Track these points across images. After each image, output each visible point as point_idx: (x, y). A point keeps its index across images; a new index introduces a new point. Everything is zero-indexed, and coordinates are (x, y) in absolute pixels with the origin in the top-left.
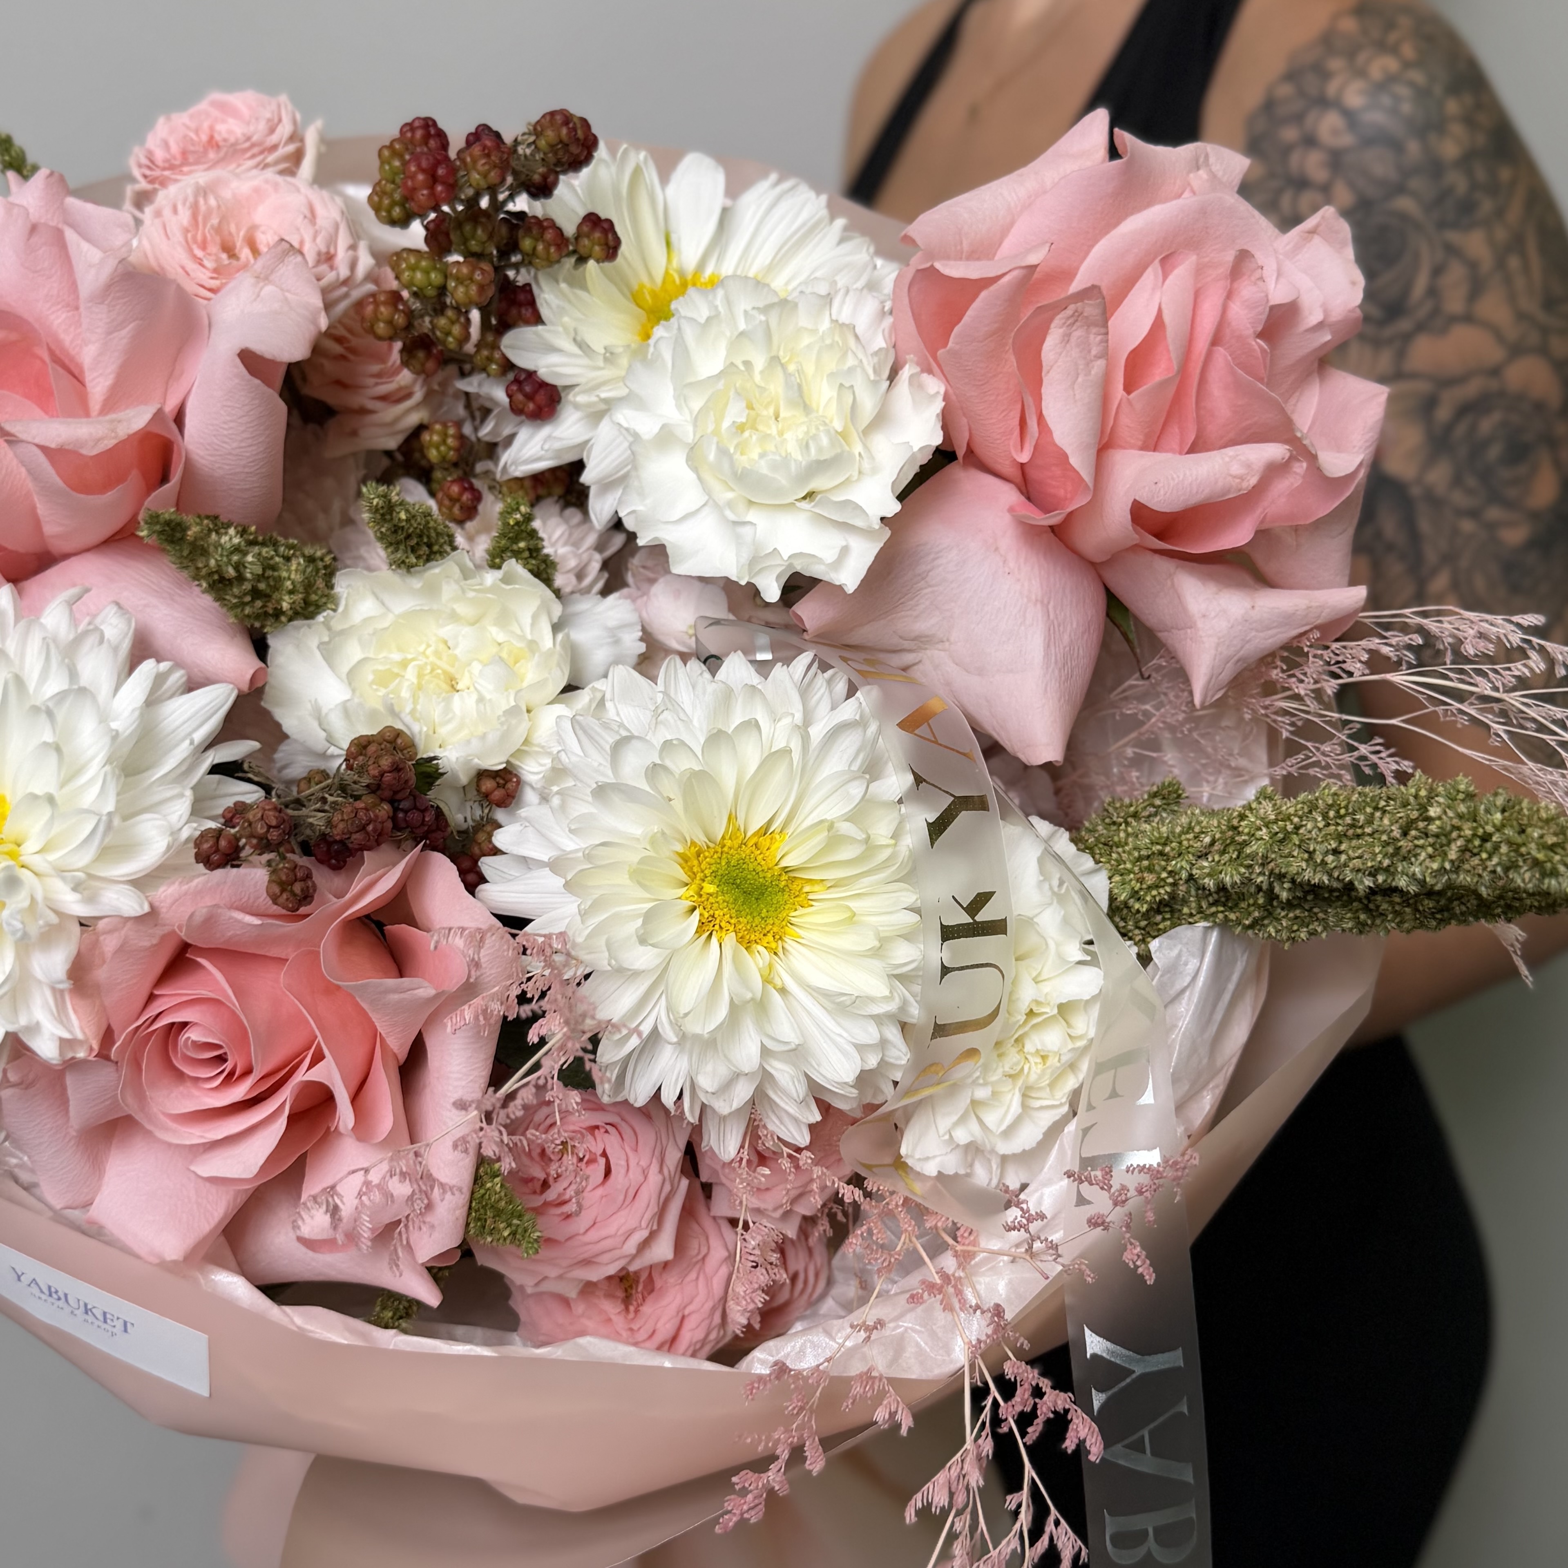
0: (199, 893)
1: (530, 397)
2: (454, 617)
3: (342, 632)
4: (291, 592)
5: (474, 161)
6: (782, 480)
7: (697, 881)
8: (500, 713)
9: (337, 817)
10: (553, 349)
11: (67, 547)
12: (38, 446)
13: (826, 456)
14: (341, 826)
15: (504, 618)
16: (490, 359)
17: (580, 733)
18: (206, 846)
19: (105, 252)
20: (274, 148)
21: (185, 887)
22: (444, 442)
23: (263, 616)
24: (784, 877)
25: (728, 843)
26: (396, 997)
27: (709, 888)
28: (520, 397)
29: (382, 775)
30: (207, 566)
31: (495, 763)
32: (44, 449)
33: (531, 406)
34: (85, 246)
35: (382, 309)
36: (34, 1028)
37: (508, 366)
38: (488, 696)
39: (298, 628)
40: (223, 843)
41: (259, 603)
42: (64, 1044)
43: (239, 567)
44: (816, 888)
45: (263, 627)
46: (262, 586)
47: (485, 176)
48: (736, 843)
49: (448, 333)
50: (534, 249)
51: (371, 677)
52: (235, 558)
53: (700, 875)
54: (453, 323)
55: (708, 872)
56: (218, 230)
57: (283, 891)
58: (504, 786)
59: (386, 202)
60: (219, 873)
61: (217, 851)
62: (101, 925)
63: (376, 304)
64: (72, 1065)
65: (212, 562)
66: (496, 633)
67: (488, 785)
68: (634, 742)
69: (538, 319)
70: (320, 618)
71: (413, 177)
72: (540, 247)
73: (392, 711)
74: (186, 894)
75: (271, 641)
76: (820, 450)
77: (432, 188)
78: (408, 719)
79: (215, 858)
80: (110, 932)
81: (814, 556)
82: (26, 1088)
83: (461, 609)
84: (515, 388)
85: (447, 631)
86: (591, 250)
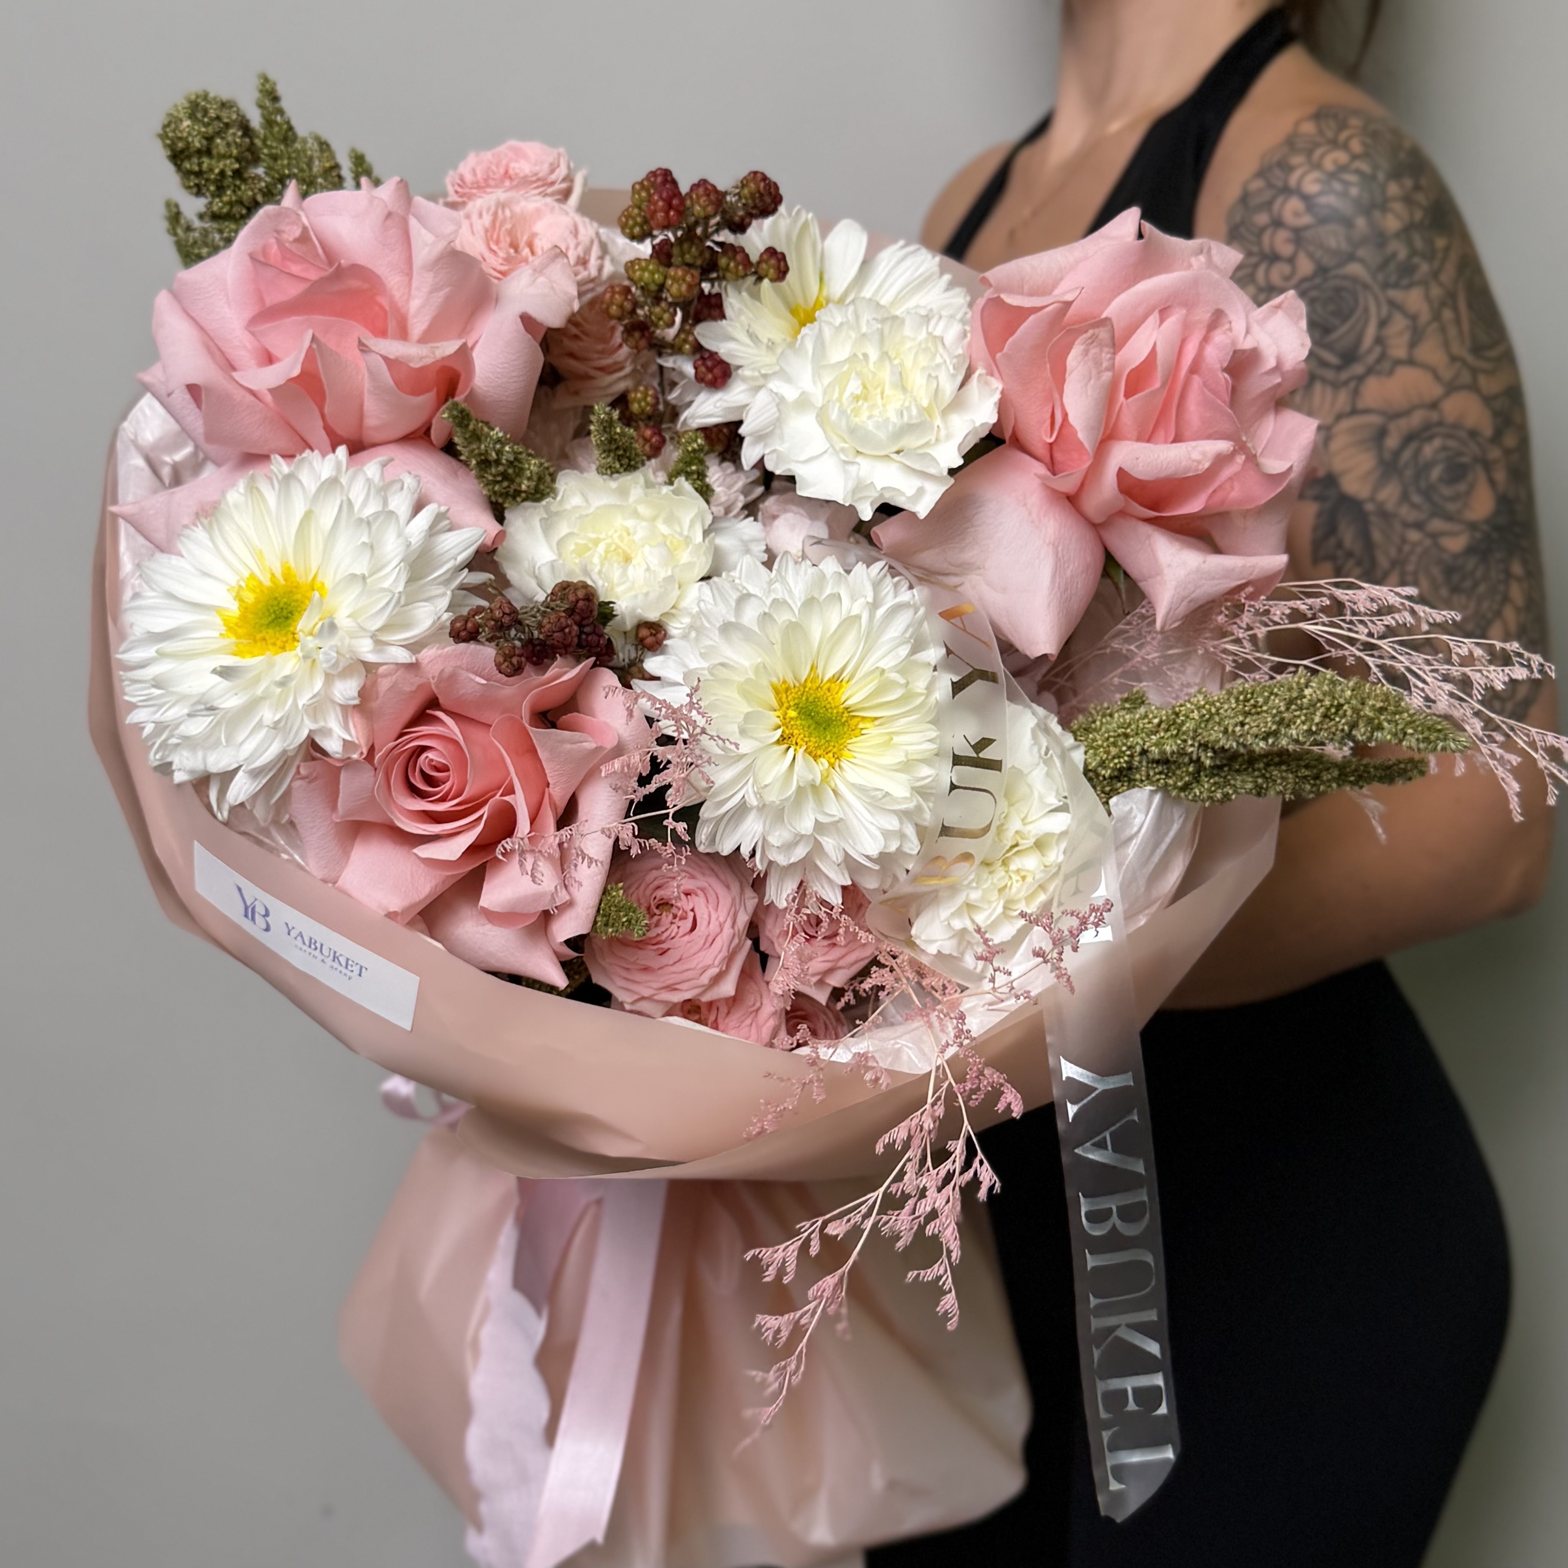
0: (447, 657)
1: (710, 370)
2: (636, 514)
3: (557, 514)
4: (529, 479)
5: (698, 197)
6: (882, 435)
7: (784, 708)
8: (660, 579)
9: (545, 621)
10: (732, 339)
11: (377, 437)
12: (381, 355)
13: (914, 421)
14: (548, 626)
15: (671, 520)
16: (685, 341)
17: (716, 592)
18: (458, 625)
19: (437, 236)
20: (553, 183)
21: (440, 652)
22: (645, 399)
23: (506, 495)
24: (846, 715)
25: (809, 685)
26: (568, 746)
27: (792, 713)
28: (703, 369)
29: (577, 601)
30: (479, 448)
31: (652, 616)
32: (386, 359)
33: (710, 376)
34: (423, 231)
35: (617, 296)
36: (327, 732)
37: (698, 348)
38: (652, 568)
39: (526, 509)
40: (469, 625)
41: (505, 484)
42: (346, 744)
43: (499, 453)
44: (868, 725)
45: (504, 502)
46: (510, 471)
47: (704, 208)
48: (815, 686)
49: (660, 319)
50: (728, 265)
51: (572, 547)
52: (498, 446)
53: (786, 705)
54: (665, 311)
55: (792, 703)
56: (509, 232)
57: (505, 661)
58: (655, 635)
59: (631, 222)
60: (463, 645)
61: (465, 629)
62: (382, 670)
63: (613, 293)
64: (348, 763)
65: (483, 447)
66: (663, 528)
67: (644, 632)
68: (753, 599)
69: (723, 317)
70: (544, 503)
71: (655, 203)
72: (732, 265)
73: (586, 572)
74: (440, 656)
75: (507, 514)
76: (910, 417)
77: (667, 213)
78: (595, 576)
79: (463, 634)
80: (385, 676)
81: (899, 490)
82: (310, 782)
83: (642, 509)
84: (700, 363)
85: (630, 523)
86: (767, 272)
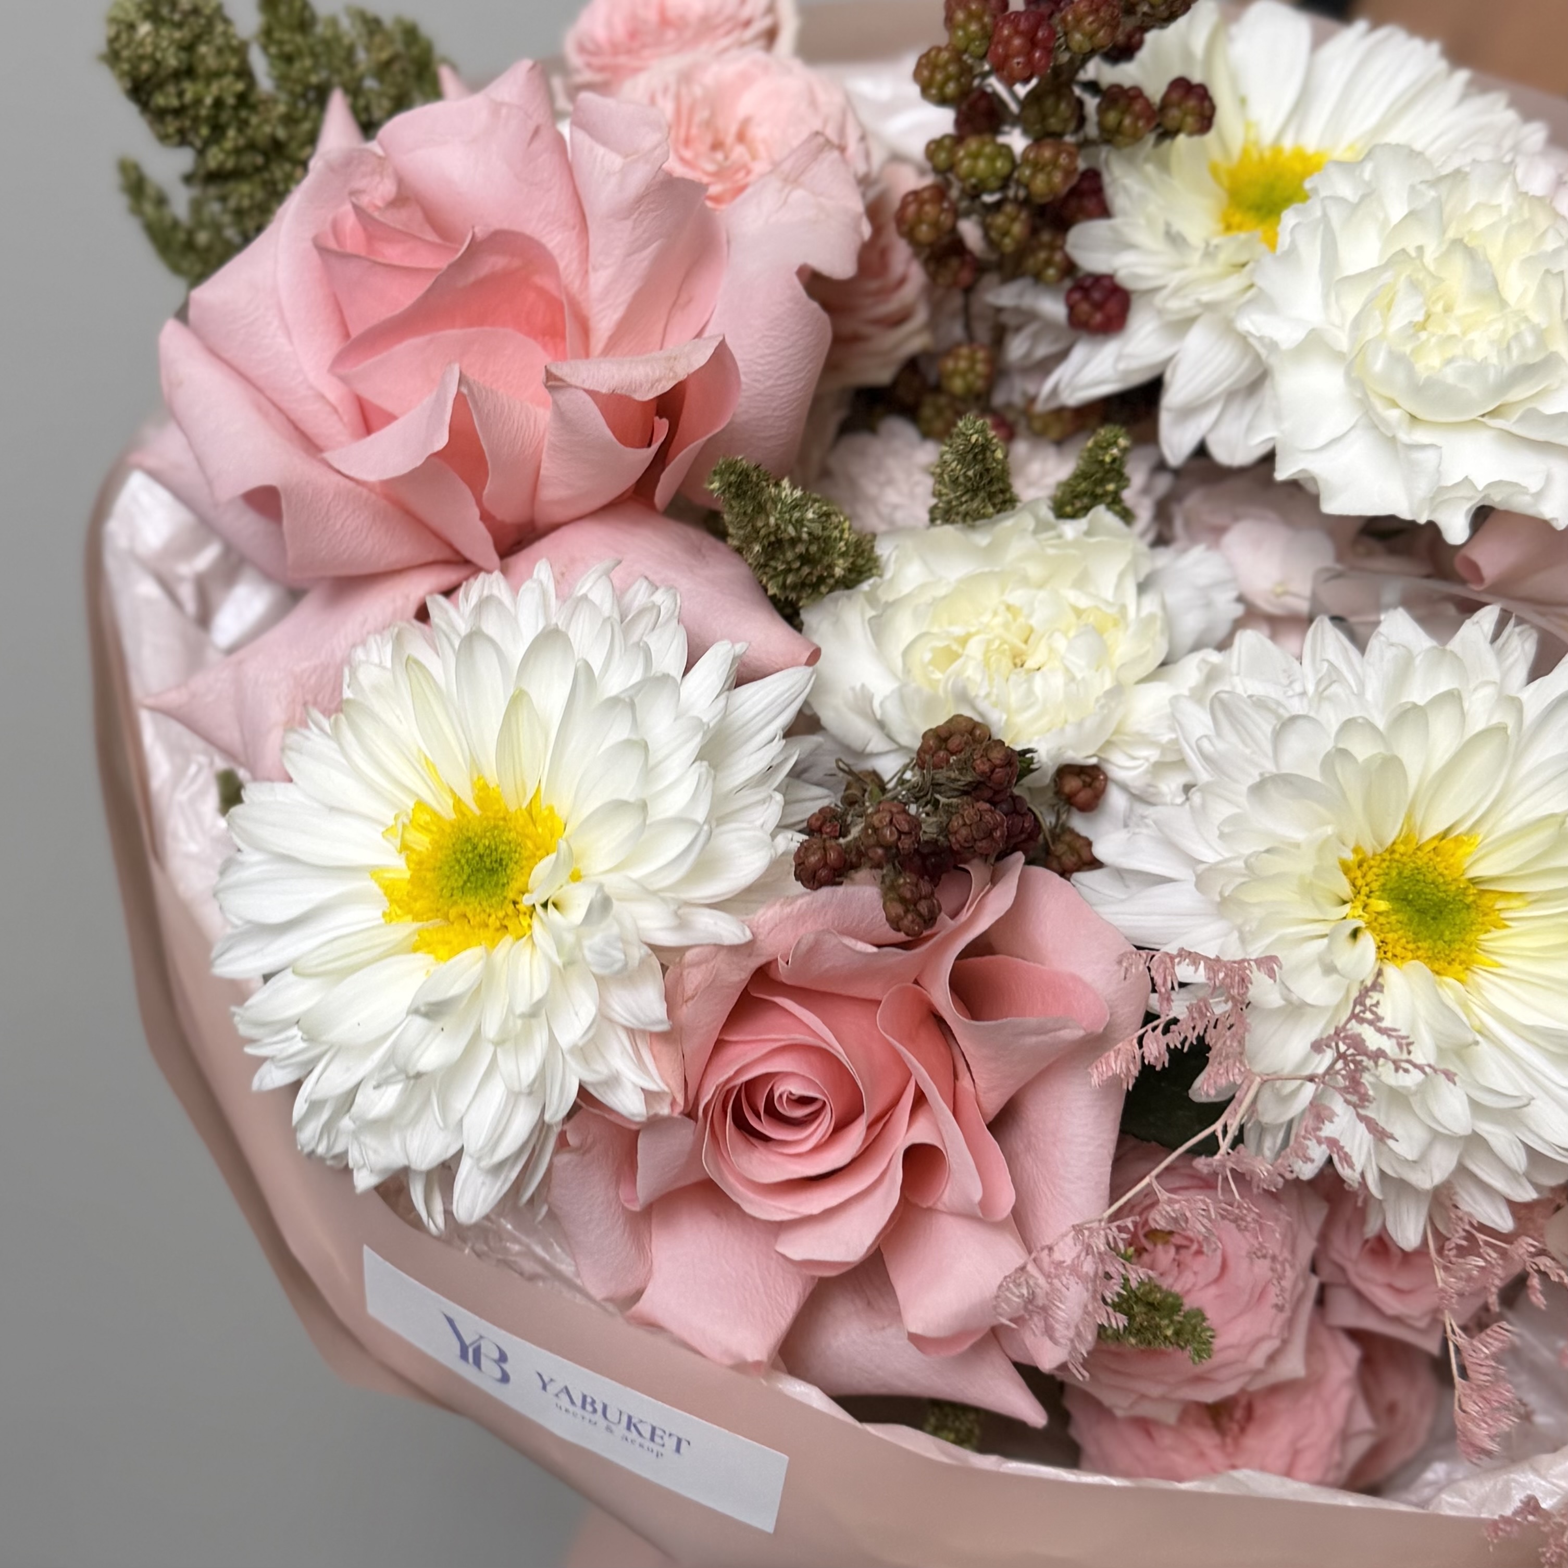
0: (800, 917)
1: (1098, 306)
2: (1025, 581)
3: (893, 602)
4: (843, 555)
6: (1473, 389)
7: (1362, 897)
8: (1101, 693)
9: (956, 823)
10: (1129, 246)
12: (587, 391)
13: (1532, 359)
14: (964, 832)
15: (1082, 582)
16: (1048, 263)
18: (813, 859)
19: (626, 156)
21: (788, 910)
23: (802, 585)
24: (1473, 891)
25: (1401, 848)
26: (1033, 1040)
27: (1382, 905)
28: (1085, 307)
30: (767, 525)
31: (1081, 756)
32: (592, 393)
33: (1098, 317)
34: (600, 150)
35: (928, 208)
36: (614, 1081)
37: (1070, 268)
38: (1079, 676)
39: (836, 600)
40: (832, 855)
41: (806, 570)
42: (650, 1096)
43: (799, 523)
44: (1514, 903)
45: (799, 599)
46: (814, 548)
47: (1092, 36)
48: (1411, 848)
49: (1006, 233)
50: (1120, 123)
51: (928, 656)
52: (796, 515)
53: (1365, 890)
54: (1013, 219)
55: (1375, 886)
56: (709, 124)
57: (907, 911)
58: (1090, 785)
59: (939, 77)
60: (825, 892)
61: (825, 865)
62: (689, 956)
63: (922, 204)
64: (654, 1123)
65: (772, 520)
66: (1072, 596)
67: (1072, 784)
68: (1300, 723)
69: (1104, 212)
70: (865, 586)
71: (1007, 41)
72: (1127, 121)
73: (963, 696)
74: (788, 918)
76: (1524, 352)
77: (1029, 55)
78: (983, 706)
79: (823, 873)
80: (697, 964)
81: (1516, 485)
82: (584, 1154)
83: (1034, 570)
84: (1077, 296)
85: (1017, 596)
86: (1182, 121)
